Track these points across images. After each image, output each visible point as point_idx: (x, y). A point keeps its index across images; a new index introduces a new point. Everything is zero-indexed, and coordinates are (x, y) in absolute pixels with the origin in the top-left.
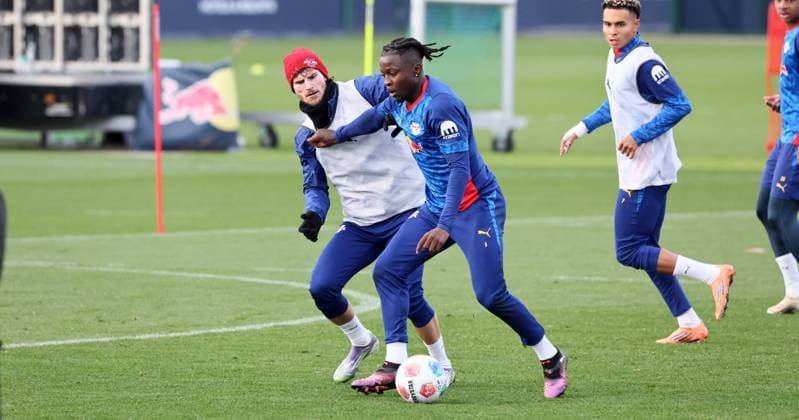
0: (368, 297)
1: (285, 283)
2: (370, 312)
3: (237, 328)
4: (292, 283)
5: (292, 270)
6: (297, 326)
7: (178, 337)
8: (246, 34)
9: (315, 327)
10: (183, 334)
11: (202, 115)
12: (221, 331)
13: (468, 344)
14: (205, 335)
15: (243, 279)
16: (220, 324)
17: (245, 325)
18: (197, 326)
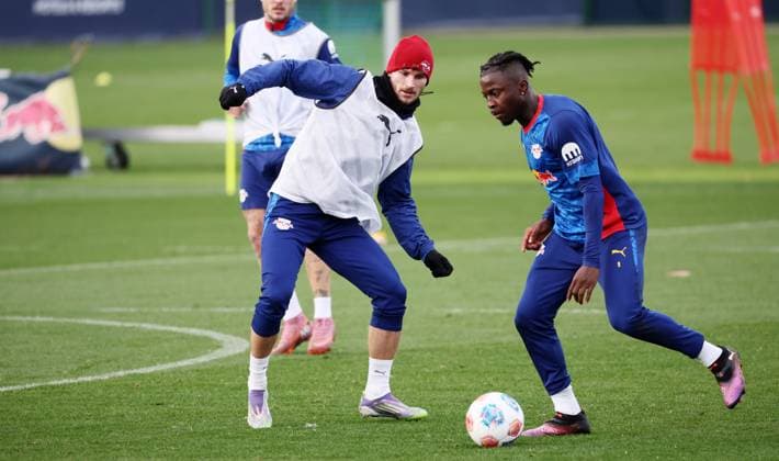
0: (234, 339)
1: (137, 325)
2: (235, 356)
3: (80, 379)
4: (144, 325)
5: (146, 310)
6: (151, 374)
7: (11, 392)
8: (88, 38)
9: (171, 376)
10: (15, 388)
11: (37, 133)
12: (60, 382)
13: (347, 389)
14: (41, 387)
15: (88, 321)
16: (60, 375)
17: (88, 375)
18: (33, 379)
